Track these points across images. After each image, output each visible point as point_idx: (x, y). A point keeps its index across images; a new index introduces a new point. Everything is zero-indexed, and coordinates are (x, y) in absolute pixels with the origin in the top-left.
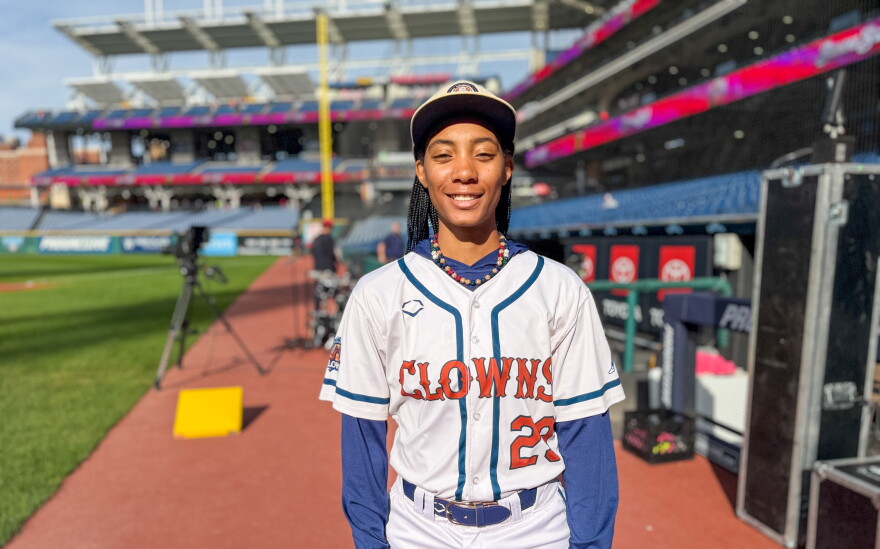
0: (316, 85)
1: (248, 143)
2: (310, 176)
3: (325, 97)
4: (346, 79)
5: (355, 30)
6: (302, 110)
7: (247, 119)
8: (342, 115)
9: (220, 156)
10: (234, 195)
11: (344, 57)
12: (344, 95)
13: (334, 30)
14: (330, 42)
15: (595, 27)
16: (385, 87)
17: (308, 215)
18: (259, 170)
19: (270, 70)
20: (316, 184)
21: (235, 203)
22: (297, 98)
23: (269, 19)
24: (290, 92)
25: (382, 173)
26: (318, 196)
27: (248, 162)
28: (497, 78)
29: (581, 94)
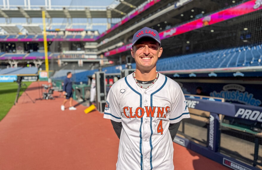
0: (43, 30)
1: (20, 47)
2: (41, 58)
3: (45, 34)
4: (51, 29)
5: (54, 14)
6: (37, 38)
7: (19, 40)
8: (51, 39)
9: (11, 51)
10: (16, 63)
11: (51, 22)
12: (51, 34)
13: (47, 14)
14: (46, 17)
15: (124, 18)
16: (64, 32)
17: (41, 69)
18: (24, 55)
19: (26, 25)
20: (43, 60)
21: (16, 65)
22: (36, 34)
23: (26, 9)
24: (34, 32)
25: (64, 56)
26: (44, 63)
27: (20, 53)
28: (97, 31)
29: (119, 37)
